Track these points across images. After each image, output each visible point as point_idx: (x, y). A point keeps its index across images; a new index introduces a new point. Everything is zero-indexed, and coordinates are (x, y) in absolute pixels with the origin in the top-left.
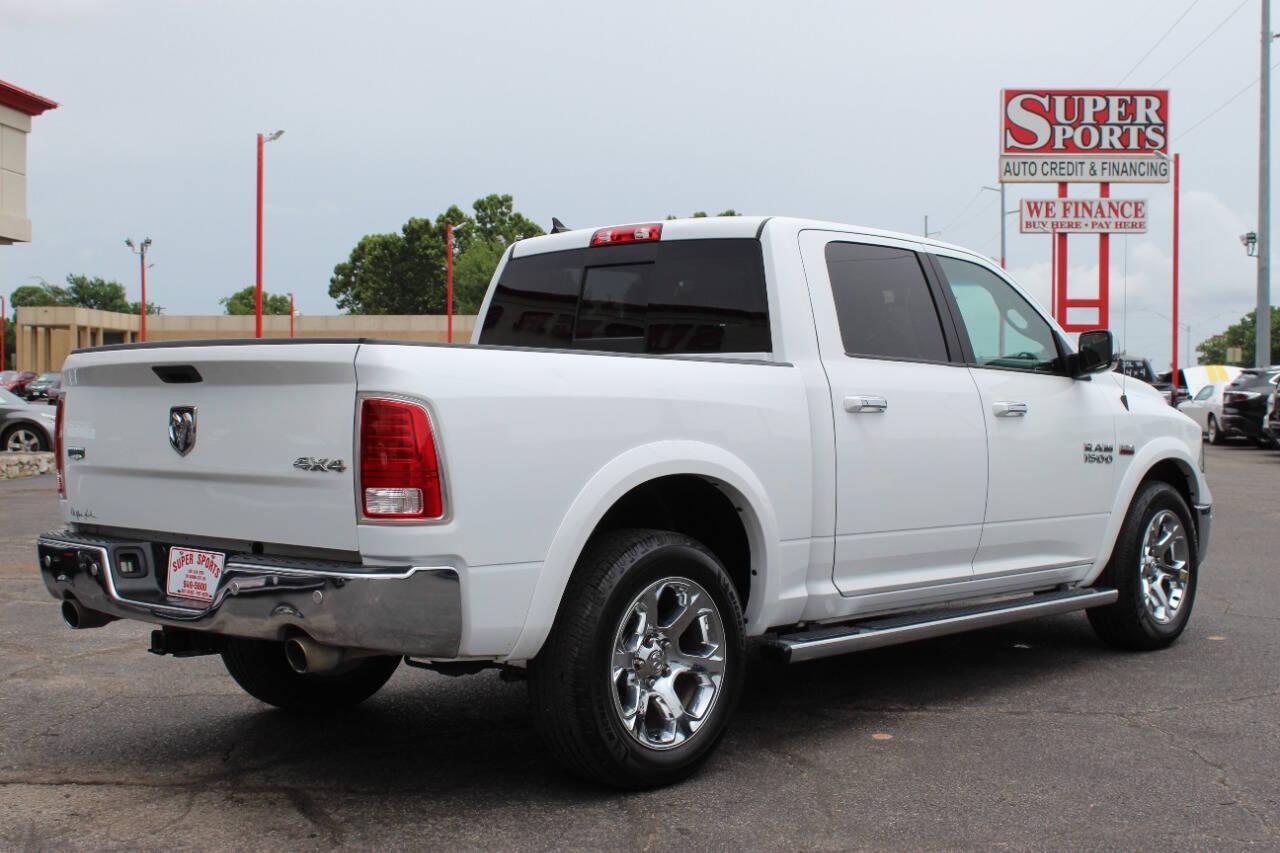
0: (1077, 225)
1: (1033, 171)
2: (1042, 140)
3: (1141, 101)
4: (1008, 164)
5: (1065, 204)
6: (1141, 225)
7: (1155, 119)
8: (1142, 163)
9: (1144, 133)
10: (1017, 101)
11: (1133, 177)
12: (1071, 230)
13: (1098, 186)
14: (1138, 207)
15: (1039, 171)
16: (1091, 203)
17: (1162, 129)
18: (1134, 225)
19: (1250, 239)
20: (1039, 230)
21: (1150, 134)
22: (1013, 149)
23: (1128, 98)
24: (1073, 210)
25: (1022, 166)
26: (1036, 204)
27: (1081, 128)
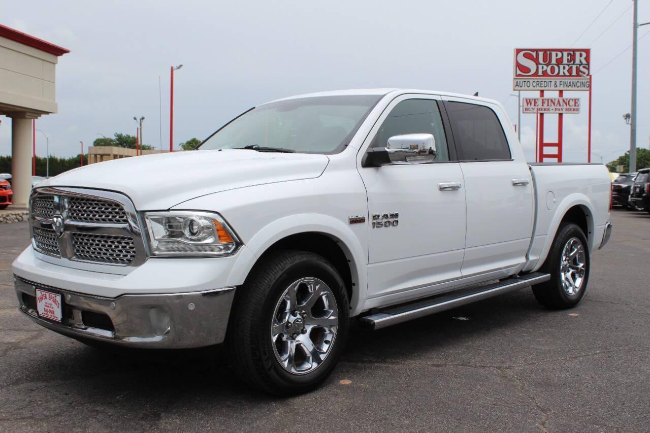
0: (548, 110)
1: (528, 85)
2: (533, 71)
3: (578, 54)
4: (517, 82)
5: (543, 100)
6: (577, 110)
7: (584, 62)
8: (578, 82)
9: (579, 68)
10: (521, 54)
11: (574, 88)
12: (545, 112)
13: (558, 92)
14: (576, 101)
15: (531, 85)
16: (555, 100)
17: (587, 66)
18: (574, 110)
19: (627, 116)
20: (531, 112)
21: (581, 68)
22: (519, 75)
23: (572, 53)
24: (546, 102)
25: (524, 83)
26: (530, 100)
27: (551, 66)
